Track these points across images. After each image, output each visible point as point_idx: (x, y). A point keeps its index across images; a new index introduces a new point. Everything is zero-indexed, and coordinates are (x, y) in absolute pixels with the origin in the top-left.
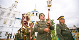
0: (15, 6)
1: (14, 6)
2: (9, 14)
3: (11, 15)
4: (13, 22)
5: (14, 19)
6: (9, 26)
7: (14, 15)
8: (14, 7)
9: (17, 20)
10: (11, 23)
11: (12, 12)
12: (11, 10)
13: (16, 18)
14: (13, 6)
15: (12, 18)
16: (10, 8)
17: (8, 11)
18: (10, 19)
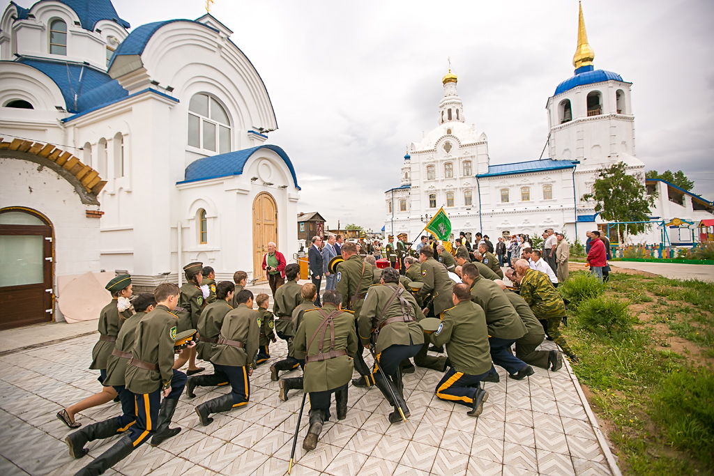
0: (454, 114)
1: (450, 111)
2: (448, 165)
3: (458, 169)
4: (475, 196)
5: (472, 182)
6: (465, 213)
7: (467, 163)
8: (450, 118)
9: (483, 182)
10: (468, 200)
11: (455, 153)
12: (448, 147)
13: (478, 177)
14: (446, 115)
15: (465, 181)
17: (441, 155)
18: (457, 184)
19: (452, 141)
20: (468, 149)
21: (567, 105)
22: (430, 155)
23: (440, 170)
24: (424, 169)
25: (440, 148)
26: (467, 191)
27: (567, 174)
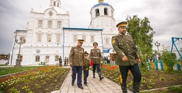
0: (56, 4)
1: (55, 2)
2: (50, 22)
3: (55, 24)
4: (62, 37)
5: (61, 31)
6: (56, 45)
7: (59, 22)
8: (55, 5)
9: (66, 31)
10: (58, 40)
11: (54, 17)
12: (51, 14)
13: (64, 29)
15: (58, 30)
16: (49, 11)
17: (47, 16)
18: (54, 31)
19: (53, 11)
20: (60, 16)
21: (98, 11)
22: (42, 15)
23: (45, 23)
24: (37, 22)
25: (47, 13)
26: (58, 35)
27: (99, 33)
